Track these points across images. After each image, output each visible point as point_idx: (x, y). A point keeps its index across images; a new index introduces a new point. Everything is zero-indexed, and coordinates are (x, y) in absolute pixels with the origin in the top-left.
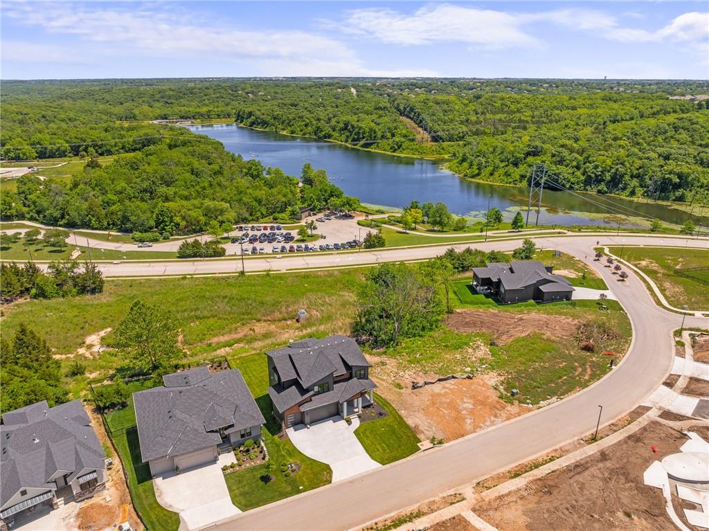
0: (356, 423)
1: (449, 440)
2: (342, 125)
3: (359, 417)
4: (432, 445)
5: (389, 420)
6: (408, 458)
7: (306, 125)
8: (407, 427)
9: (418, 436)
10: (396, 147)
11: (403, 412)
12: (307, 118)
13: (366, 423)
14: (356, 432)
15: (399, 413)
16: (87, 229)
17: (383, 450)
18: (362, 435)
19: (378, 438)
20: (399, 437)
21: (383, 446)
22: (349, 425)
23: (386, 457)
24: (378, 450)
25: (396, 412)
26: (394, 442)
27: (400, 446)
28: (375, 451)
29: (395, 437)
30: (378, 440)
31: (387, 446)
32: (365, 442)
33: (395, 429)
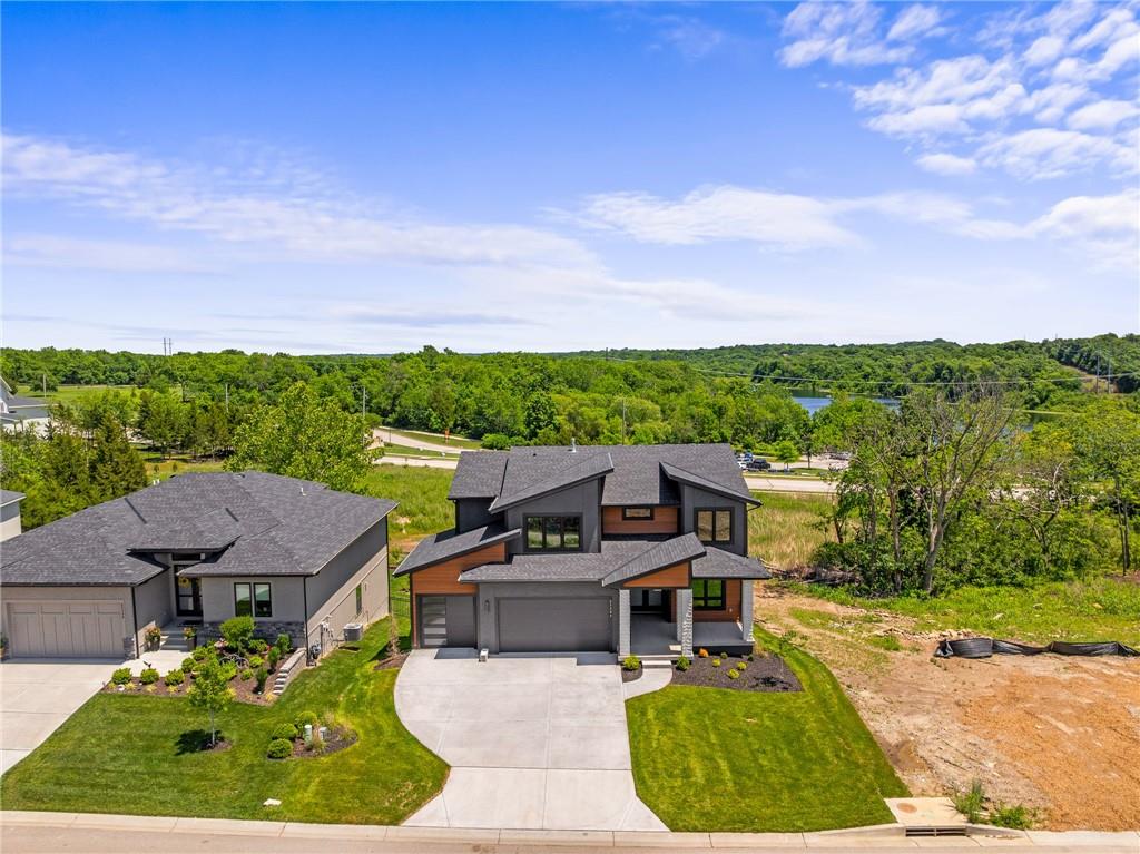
0: (656, 678)
3: (678, 667)
4: (960, 821)
5: (798, 704)
6: (813, 838)
8: (870, 740)
9: (898, 774)
11: (865, 694)
13: (691, 690)
14: (635, 707)
15: (849, 693)
16: (424, 430)
17: (708, 780)
18: (651, 714)
19: (713, 738)
20: (810, 760)
21: (717, 768)
22: (625, 680)
23: (708, 805)
24: (687, 773)
25: (836, 687)
26: (774, 765)
27: (793, 787)
28: (671, 776)
29: (790, 753)
30: (711, 745)
31: (736, 771)
32: (647, 738)
33: (803, 732)
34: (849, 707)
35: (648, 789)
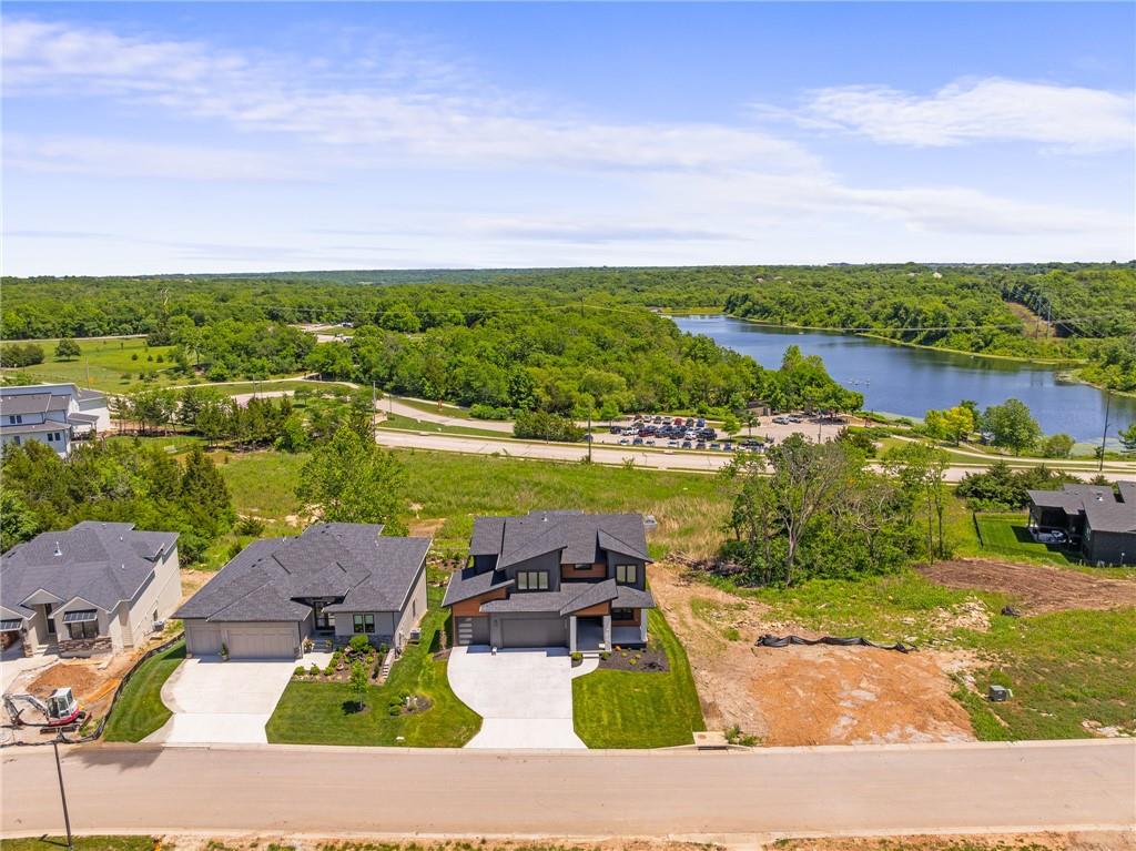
0: (590, 665)
1: (771, 742)
2: (889, 310)
3: (602, 658)
4: (725, 743)
5: (664, 679)
6: (653, 751)
7: (830, 313)
8: (695, 699)
9: (705, 719)
10: (982, 344)
11: (703, 673)
12: (833, 301)
13: (607, 672)
14: (577, 682)
15: (694, 673)
16: (418, 397)
17: (610, 723)
18: (585, 687)
19: (616, 701)
20: (663, 712)
21: (615, 717)
22: (573, 666)
23: (607, 736)
24: (599, 720)
25: (688, 669)
26: (644, 715)
27: (650, 727)
28: (591, 721)
29: (654, 709)
30: (613, 704)
31: (624, 719)
32: (582, 701)
33: (663, 696)
34: (691, 681)
35: (580, 728)
